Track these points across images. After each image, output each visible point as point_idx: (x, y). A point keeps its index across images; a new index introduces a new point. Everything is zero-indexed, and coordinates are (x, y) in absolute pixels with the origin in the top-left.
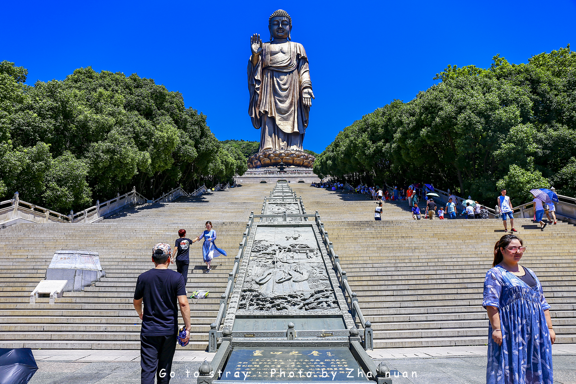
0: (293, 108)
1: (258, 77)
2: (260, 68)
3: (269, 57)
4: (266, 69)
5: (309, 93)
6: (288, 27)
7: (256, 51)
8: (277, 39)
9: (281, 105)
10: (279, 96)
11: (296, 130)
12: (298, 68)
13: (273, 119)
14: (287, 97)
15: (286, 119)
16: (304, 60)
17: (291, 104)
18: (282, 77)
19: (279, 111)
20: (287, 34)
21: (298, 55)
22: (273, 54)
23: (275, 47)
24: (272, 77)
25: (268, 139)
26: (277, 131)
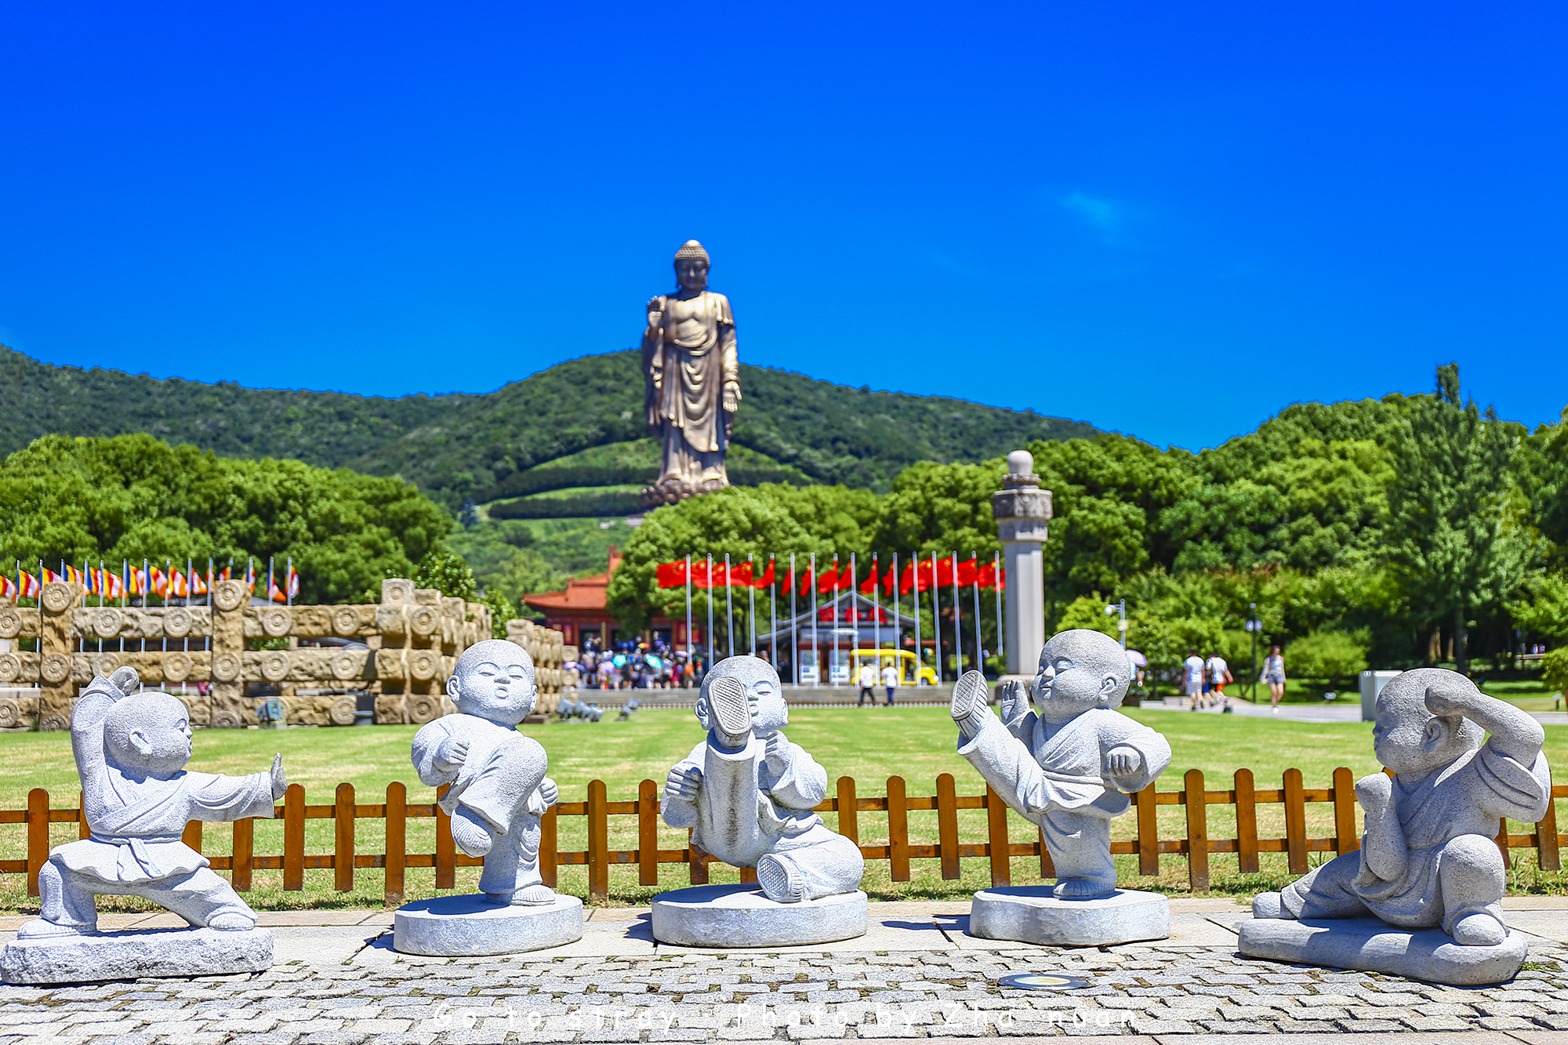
0: (709, 411)
1: (657, 361)
2: (660, 348)
3: (673, 328)
4: (670, 347)
5: (733, 392)
6: (703, 272)
7: (654, 324)
8: (686, 292)
9: (693, 407)
10: (689, 391)
11: (715, 447)
12: (720, 341)
13: (681, 430)
14: (701, 393)
15: (699, 428)
16: (729, 326)
17: (708, 405)
18: (695, 362)
19: (689, 415)
20: (703, 281)
21: (719, 323)
22: (680, 321)
23: (684, 307)
24: (679, 362)
25: (674, 458)
26: (686, 446)
